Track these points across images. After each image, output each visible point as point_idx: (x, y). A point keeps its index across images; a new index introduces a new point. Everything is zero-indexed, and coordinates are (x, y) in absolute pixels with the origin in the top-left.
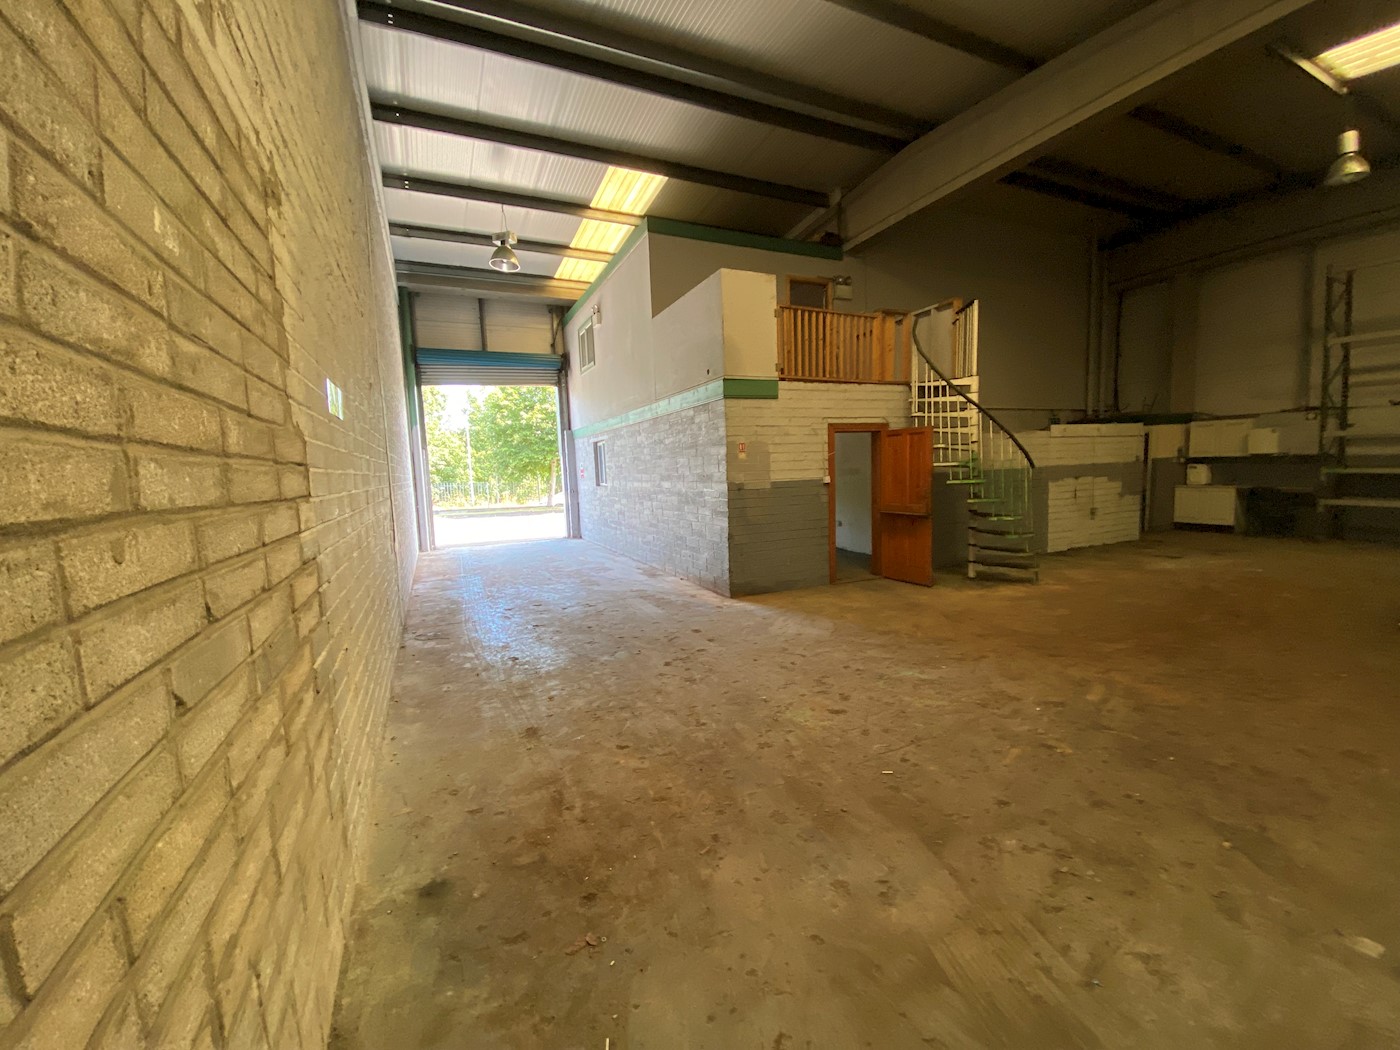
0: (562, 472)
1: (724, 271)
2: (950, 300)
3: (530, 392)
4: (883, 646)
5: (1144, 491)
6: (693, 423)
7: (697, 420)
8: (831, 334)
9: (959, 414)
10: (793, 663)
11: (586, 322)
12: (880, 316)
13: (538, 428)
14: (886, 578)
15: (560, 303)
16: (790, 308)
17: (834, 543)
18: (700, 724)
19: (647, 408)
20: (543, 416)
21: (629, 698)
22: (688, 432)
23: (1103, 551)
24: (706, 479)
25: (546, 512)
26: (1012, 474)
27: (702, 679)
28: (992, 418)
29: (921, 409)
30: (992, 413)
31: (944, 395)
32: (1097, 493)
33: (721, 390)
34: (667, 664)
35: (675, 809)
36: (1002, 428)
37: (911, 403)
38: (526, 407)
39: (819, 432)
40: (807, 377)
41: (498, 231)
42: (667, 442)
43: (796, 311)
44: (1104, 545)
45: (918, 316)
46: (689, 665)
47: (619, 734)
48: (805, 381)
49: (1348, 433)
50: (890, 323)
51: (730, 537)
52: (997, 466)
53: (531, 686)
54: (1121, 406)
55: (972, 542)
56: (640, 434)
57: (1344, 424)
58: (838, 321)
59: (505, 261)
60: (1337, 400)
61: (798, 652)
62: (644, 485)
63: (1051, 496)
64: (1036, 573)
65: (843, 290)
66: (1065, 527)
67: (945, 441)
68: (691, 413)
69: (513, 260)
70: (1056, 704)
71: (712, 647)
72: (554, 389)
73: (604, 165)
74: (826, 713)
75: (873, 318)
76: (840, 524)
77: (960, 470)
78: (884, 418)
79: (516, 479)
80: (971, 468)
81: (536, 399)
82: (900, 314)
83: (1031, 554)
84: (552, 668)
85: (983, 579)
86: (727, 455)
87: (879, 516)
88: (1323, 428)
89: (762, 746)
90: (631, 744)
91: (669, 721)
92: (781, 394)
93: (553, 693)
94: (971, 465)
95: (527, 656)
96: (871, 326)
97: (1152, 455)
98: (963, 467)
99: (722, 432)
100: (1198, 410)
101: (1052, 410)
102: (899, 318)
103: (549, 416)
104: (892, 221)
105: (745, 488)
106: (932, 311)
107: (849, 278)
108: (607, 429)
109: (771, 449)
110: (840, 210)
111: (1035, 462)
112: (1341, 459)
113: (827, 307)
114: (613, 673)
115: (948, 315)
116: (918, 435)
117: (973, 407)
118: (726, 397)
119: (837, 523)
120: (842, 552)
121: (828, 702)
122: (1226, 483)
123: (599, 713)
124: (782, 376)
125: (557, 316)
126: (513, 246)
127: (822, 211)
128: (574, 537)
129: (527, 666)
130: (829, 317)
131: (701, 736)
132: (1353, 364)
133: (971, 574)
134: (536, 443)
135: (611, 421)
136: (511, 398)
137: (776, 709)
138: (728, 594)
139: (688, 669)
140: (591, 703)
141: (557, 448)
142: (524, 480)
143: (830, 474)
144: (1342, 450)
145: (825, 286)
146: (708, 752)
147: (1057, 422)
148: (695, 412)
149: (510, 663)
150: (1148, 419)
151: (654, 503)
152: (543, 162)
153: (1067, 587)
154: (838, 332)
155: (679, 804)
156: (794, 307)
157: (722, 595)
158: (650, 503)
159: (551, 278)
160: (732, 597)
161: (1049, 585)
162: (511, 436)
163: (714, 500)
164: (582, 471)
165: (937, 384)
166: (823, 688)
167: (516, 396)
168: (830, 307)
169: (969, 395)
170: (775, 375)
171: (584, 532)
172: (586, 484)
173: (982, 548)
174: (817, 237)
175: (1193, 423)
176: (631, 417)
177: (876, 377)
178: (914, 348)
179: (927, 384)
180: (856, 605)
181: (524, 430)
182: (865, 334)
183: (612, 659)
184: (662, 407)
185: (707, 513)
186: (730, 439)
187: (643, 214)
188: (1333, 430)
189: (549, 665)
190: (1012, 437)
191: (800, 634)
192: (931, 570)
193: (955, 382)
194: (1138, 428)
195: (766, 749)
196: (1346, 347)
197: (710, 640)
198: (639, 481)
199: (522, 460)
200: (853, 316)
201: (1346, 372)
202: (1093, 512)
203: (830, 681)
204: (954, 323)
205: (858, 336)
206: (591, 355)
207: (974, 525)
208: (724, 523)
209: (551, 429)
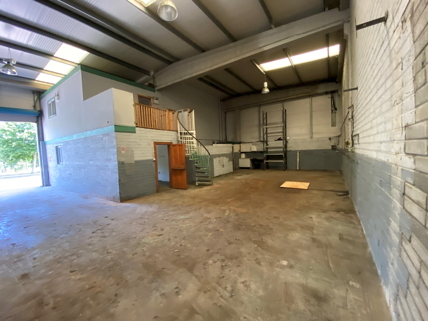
0: (39, 158)
1: (113, 89)
2: (186, 109)
3: (22, 125)
4: (174, 210)
5: (233, 160)
6: (103, 140)
7: (104, 139)
8: (153, 114)
9: (191, 141)
10: (145, 222)
11: (52, 99)
12: (168, 111)
13: (26, 140)
14: (174, 188)
15: (39, 90)
16: (138, 105)
17: (158, 179)
18: (108, 253)
19: (81, 134)
20: (29, 135)
21: (75, 250)
22: (100, 143)
23: (226, 175)
24: (109, 160)
25: (31, 175)
26: (205, 157)
27: (109, 235)
28: (199, 142)
29: (181, 139)
30: (199, 140)
31: (187, 135)
32: (224, 161)
33: (114, 129)
34: (93, 233)
35: (98, 289)
36: (202, 145)
37: (178, 137)
38: (19, 131)
39: (151, 144)
40: (146, 127)
41: (6, 58)
42: (91, 146)
43: (140, 106)
44: (226, 174)
45: (179, 112)
46: (103, 231)
47: (71, 266)
48: (145, 128)
49: (268, 146)
50: (171, 113)
51: (119, 180)
52: (201, 155)
53: (23, 255)
54: (227, 140)
55: (197, 175)
56: (79, 144)
57: (267, 145)
58: (155, 110)
59: (9, 70)
60: (266, 139)
61: (146, 218)
62: (81, 163)
63: (214, 162)
64: (212, 182)
65: (156, 101)
66: (218, 170)
67: (188, 148)
68: (102, 136)
69: (14, 70)
70: (219, 218)
71: (113, 223)
72: (35, 125)
73: (61, 43)
74: (157, 237)
75: (166, 111)
76: (159, 173)
77: (192, 156)
78: (171, 141)
79: (14, 162)
80: (195, 155)
81: (25, 128)
82: (174, 111)
83: (210, 178)
84: (34, 245)
85: (200, 186)
86: (117, 151)
87: (171, 170)
88: (264, 145)
89: (134, 255)
90: (77, 269)
91: (95, 255)
92: (137, 131)
93: (36, 256)
94: (195, 154)
95: (21, 242)
96: (165, 113)
97: (234, 152)
98: (193, 155)
99: (115, 143)
100: (242, 141)
101: (213, 140)
102: (173, 112)
103: (32, 135)
104: (169, 84)
105: (125, 163)
106: (182, 111)
107: (157, 98)
108: (62, 141)
109: (134, 149)
110: (154, 78)
111: (210, 154)
112: (267, 152)
113: (151, 106)
114: (67, 242)
115: (186, 113)
116: (181, 146)
117: (195, 139)
118: (116, 131)
119: (158, 173)
120: (160, 182)
121: (157, 233)
122: (248, 158)
123: (60, 260)
124: (137, 126)
125: (37, 95)
126: (13, 65)
127: (148, 76)
128: (47, 185)
129: (21, 247)
130: (152, 109)
131: (109, 257)
132: (268, 132)
133: (197, 185)
134: (25, 146)
135: (64, 138)
136: (11, 127)
137: (139, 240)
138: (119, 201)
139: (102, 233)
140: (56, 256)
141: (37, 148)
142: (18, 162)
143: (155, 158)
144: (267, 150)
145: (150, 99)
146: (112, 263)
147: (214, 143)
148: (103, 136)
149: (12, 246)
150: (233, 143)
151: (86, 170)
152: (31, 36)
153: (219, 185)
154: (155, 114)
155: (99, 287)
156: (140, 104)
157: (117, 202)
158: (84, 170)
159: (34, 80)
160: (121, 202)
161: (216, 185)
162: (11, 143)
163: (112, 168)
164: (50, 158)
165: (185, 132)
166: (155, 228)
167: (15, 126)
168: (152, 105)
169: (193, 135)
170: (134, 125)
171: (51, 183)
172: (52, 164)
173: (199, 177)
174: (146, 84)
175: (241, 144)
176: (74, 137)
177: (168, 128)
178: (178, 121)
179: (182, 132)
180: (165, 198)
181: (19, 140)
182: (163, 115)
183: (67, 235)
184: (89, 134)
185: (110, 173)
186: (118, 146)
187: (79, 63)
188: (265, 146)
189: (33, 244)
190: (204, 147)
191: (147, 211)
192: (186, 185)
193: (189, 132)
194: (230, 145)
195: (136, 255)
196: (267, 128)
197: (112, 220)
198: (79, 161)
199: (17, 154)
200: (159, 110)
201: (267, 134)
202: (223, 166)
203: (157, 225)
204: (188, 115)
205: (161, 116)
206: (54, 111)
207: (197, 171)
208: (117, 176)
209: (33, 140)
